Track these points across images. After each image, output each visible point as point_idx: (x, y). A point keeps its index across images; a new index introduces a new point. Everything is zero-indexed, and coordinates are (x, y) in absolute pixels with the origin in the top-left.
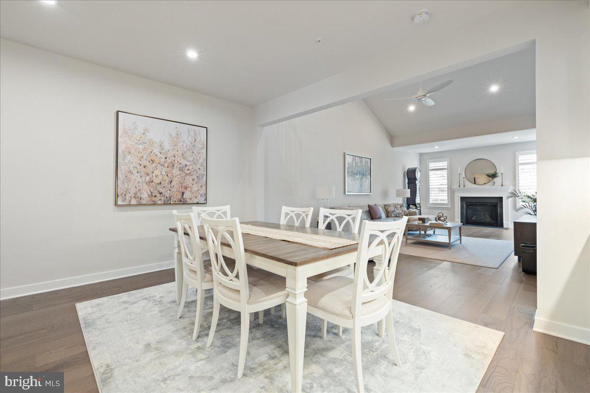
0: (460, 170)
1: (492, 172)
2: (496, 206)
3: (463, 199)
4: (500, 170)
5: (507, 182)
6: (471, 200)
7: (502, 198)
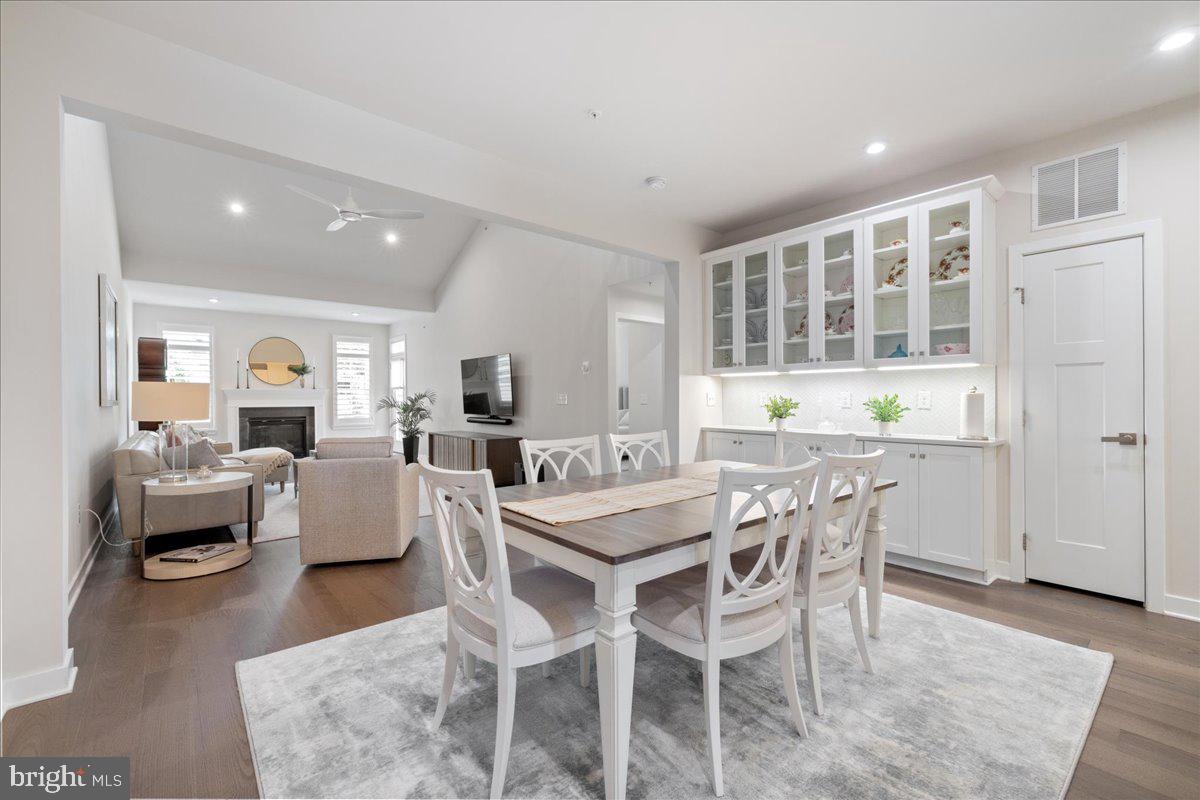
0: (240, 355)
1: (298, 363)
2: (303, 424)
3: (243, 412)
4: (311, 361)
5: (321, 384)
6: (260, 414)
7: (313, 408)
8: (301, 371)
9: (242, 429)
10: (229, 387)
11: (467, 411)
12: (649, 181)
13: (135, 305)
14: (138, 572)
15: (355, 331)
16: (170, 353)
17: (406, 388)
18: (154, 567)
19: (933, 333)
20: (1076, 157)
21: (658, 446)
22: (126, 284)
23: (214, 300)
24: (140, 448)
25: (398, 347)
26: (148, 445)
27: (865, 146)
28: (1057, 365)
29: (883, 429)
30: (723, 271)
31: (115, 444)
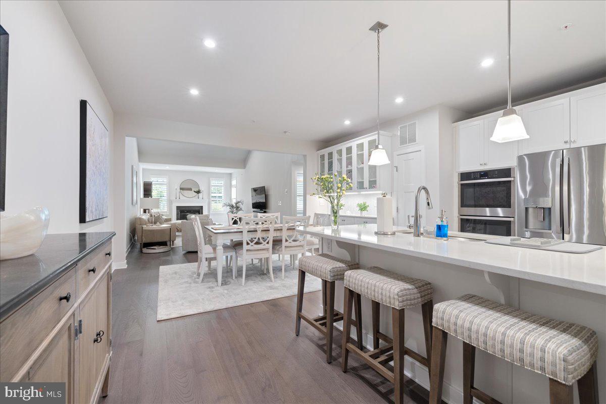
0: (177, 185)
1: (197, 189)
2: (199, 212)
3: (178, 208)
4: (202, 189)
5: (205, 197)
6: (184, 209)
7: (202, 207)
8: (198, 192)
9: (177, 214)
10: (173, 198)
11: (253, 207)
12: (285, 132)
13: (143, 169)
14: (141, 251)
15: (218, 176)
16: (153, 187)
17: (236, 199)
18: (145, 250)
19: (370, 181)
20: (407, 124)
21: (277, 218)
22: (140, 163)
23: (167, 167)
24: (143, 217)
25: (234, 182)
26: (145, 217)
27: (344, 121)
28: (405, 192)
29: (361, 213)
30: (322, 157)
31: (137, 216)
